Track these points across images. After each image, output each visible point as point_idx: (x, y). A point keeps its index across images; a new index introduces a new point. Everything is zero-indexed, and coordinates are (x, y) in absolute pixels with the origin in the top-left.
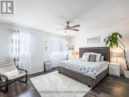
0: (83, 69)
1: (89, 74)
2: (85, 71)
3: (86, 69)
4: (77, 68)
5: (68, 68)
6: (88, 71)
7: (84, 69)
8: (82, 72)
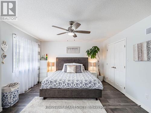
0: (88, 83)
1: (97, 86)
2: (92, 85)
3: (92, 82)
4: (80, 84)
5: (66, 87)
6: (95, 84)
7: (90, 83)
8: (88, 86)
